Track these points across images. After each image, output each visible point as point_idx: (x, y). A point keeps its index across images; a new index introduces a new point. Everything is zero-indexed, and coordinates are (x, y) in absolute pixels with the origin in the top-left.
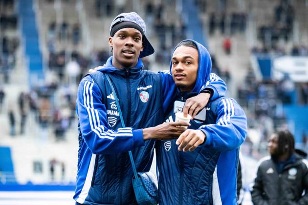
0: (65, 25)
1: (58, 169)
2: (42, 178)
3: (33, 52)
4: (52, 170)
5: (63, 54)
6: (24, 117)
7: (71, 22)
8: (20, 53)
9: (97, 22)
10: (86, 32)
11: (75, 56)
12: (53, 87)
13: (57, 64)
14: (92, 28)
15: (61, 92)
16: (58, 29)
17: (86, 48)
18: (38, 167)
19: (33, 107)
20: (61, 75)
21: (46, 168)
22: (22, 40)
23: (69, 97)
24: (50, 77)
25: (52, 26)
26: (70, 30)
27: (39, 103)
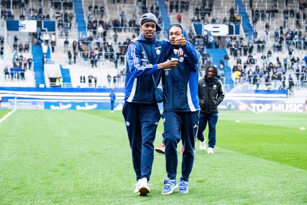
0: (96, 7)
1: (93, 80)
2: (86, 85)
3: (80, 21)
4: (90, 81)
5: (95, 22)
8: (74, 21)
9: (113, 5)
10: (107, 10)
11: (101, 22)
12: (91, 39)
13: (92, 26)
14: (109, 8)
15: (95, 41)
16: (93, 9)
17: (107, 19)
18: (83, 79)
19: (80, 49)
20: (95, 33)
22: (75, 15)
23: (98, 44)
24: (89, 34)
25: (90, 7)
26: (99, 10)
27: (83, 47)
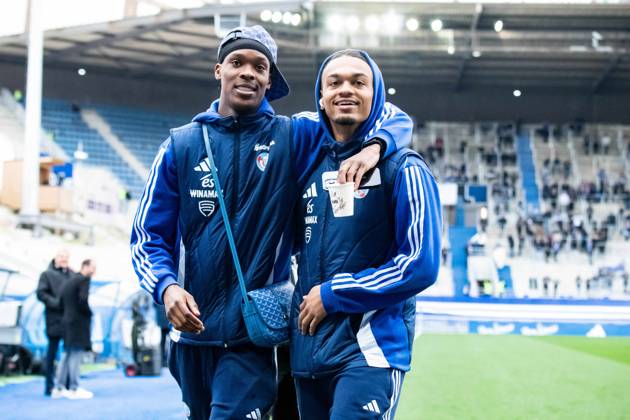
0: (557, 162)
1: (551, 286)
2: (538, 293)
3: (529, 184)
4: (546, 286)
5: (555, 186)
6: (522, 240)
7: (563, 159)
8: (519, 184)
9: (586, 159)
10: (575, 168)
11: (566, 188)
12: (548, 215)
13: (549, 193)
14: (580, 163)
15: (555, 218)
16: (551, 165)
17: (575, 182)
18: (533, 283)
19: (530, 233)
20: (554, 205)
21: (541, 284)
22: (520, 174)
23: (560, 224)
24: (544, 206)
25: (547, 163)
26: (562, 166)
27: (534, 228)
